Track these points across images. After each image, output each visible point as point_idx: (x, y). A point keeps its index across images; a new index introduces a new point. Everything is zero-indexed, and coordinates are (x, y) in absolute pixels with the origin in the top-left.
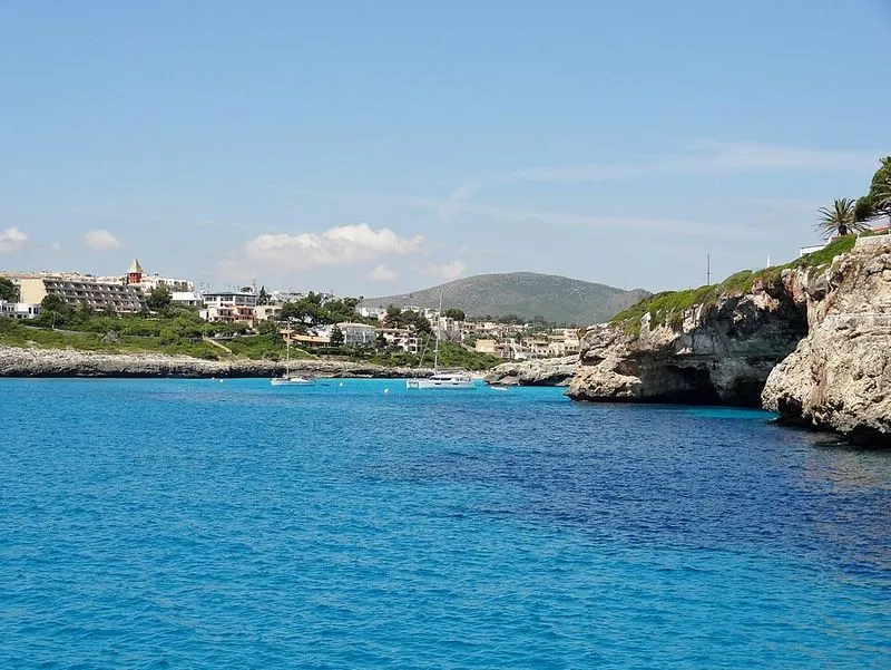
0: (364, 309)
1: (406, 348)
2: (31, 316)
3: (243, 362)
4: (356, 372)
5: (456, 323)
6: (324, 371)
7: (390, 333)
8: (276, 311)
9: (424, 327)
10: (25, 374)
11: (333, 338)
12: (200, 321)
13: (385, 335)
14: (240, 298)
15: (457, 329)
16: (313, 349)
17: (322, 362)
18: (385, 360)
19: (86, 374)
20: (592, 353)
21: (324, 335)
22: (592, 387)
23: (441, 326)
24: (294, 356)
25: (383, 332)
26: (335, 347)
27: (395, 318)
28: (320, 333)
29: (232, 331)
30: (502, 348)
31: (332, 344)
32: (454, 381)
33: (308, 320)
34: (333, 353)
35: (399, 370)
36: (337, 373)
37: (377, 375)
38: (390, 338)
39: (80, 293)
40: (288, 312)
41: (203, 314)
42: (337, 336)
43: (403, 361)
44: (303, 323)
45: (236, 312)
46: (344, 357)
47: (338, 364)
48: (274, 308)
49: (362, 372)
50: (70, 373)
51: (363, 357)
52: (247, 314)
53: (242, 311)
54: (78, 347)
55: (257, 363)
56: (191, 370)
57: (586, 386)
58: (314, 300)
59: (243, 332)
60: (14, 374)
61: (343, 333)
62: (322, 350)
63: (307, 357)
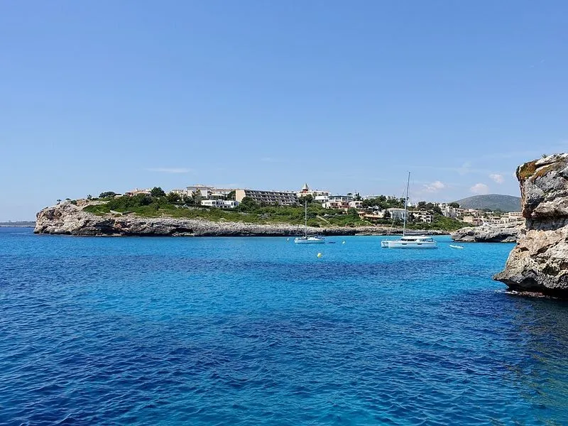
0: (409, 203)
1: (425, 220)
2: (232, 207)
3: (335, 228)
4: (395, 232)
5: (454, 209)
6: (376, 231)
7: (416, 213)
9: (437, 210)
10: (213, 235)
11: (385, 215)
12: (321, 208)
13: (414, 214)
14: (344, 198)
15: (454, 211)
17: (377, 228)
18: (412, 226)
19: (245, 235)
21: (381, 214)
23: (446, 211)
24: (362, 225)
25: (412, 213)
26: (386, 220)
27: (423, 206)
29: (335, 214)
30: (476, 220)
31: (384, 218)
33: (377, 207)
34: (383, 223)
36: (384, 233)
38: (416, 216)
39: (264, 196)
41: (324, 206)
42: (387, 215)
43: (421, 227)
44: (373, 209)
45: (340, 204)
46: (389, 225)
47: (386, 228)
48: (360, 202)
49: (398, 232)
50: (237, 234)
51: (400, 225)
52: (345, 205)
53: (343, 204)
54: (245, 220)
55: (341, 228)
56: (301, 232)
58: (383, 199)
59: (341, 213)
60: (208, 235)
61: (391, 213)
62: (378, 221)
63: (369, 225)
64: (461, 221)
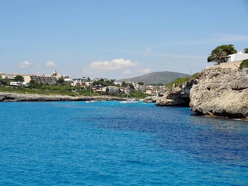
0: (116, 82)
1: (126, 93)
2: (27, 85)
3: (82, 97)
4: (112, 99)
5: (141, 86)
6: (104, 99)
7: (122, 89)
8: (92, 83)
9: (132, 87)
10: (25, 100)
11: (106, 90)
12: (71, 86)
13: (121, 89)
14: (82, 80)
15: (141, 87)
16: (101, 93)
17: (103, 97)
18: (120, 96)
19: (41, 101)
20: (161, 94)
21: (104, 89)
22: (161, 102)
23: (137, 87)
24: (96, 95)
25: (120, 89)
27: (124, 85)
28: (103, 89)
29: (80, 89)
30: (153, 92)
31: (106, 92)
32: (132, 101)
34: (106, 94)
35: (124, 99)
36: (107, 100)
37: (118, 100)
38: (122, 90)
39: (40, 79)
40: (95, 83)
41: (72, 84)
42: (107, 90)
43: (125, 96)
44: (99, 86)
45: (81, 84)
46: (109, 95)
47: (108, 97)
48: (91, 82)
49: (114, 99)
50: (36, 100)
51: (114, 95)
52: (84, 84)
53: (82, 83)
54: (39, 93)
55: (86, 97)
56: (68, 99)
57: (160, 102)
58: (102, 80)
59: (83, 89)
60: (22, 101)
61: (109, 89)
62: (103, 93)
63: (99, 95)
64: (144, 93)
